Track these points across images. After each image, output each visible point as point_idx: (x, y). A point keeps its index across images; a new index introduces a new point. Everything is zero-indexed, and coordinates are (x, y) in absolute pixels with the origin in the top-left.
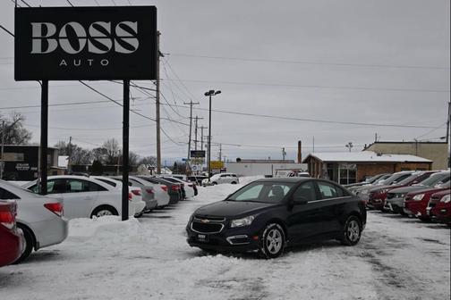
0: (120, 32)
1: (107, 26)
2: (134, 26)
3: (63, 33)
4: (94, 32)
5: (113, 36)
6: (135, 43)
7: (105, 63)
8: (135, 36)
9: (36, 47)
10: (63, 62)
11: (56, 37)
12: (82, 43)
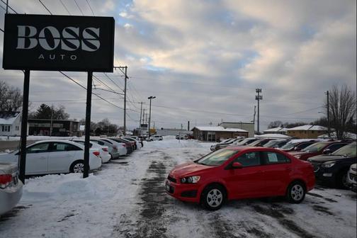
0: (86, 35)
1: (77, 31)
2: (97, 31)
3: (42, 34)
4: (66, 35)
5: (80, 38)
6: (97, 44)
7: (73, 58)
8: (97, 38)
9: (21, 44)
10: (42, 56)
11: (37, 37)
12: (57, 42)
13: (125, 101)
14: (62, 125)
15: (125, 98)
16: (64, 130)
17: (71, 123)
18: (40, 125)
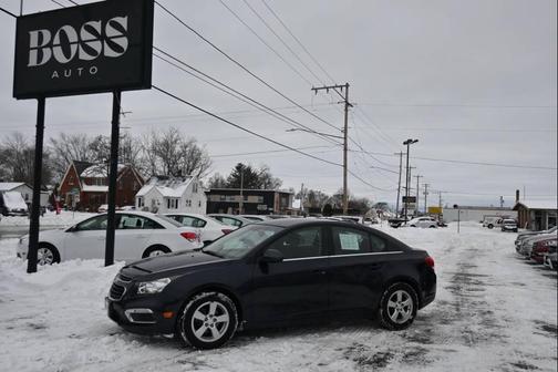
0: (110, 31)
1: (97, 25)
2: (123, 21)
3: (57, 40)
4: (85, 35)
5: (102, 37)
6: (123, 42)
7: (94, 70)
8: (125, 34)
10: (55, 74)
11: (50, 45)
12: (74, 48)
13: (345, 150)
14: (262, 198)
15: (345, 144)
16: (265, 207)
17: (277, 196)
18: (228, 199)
